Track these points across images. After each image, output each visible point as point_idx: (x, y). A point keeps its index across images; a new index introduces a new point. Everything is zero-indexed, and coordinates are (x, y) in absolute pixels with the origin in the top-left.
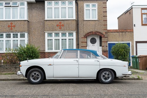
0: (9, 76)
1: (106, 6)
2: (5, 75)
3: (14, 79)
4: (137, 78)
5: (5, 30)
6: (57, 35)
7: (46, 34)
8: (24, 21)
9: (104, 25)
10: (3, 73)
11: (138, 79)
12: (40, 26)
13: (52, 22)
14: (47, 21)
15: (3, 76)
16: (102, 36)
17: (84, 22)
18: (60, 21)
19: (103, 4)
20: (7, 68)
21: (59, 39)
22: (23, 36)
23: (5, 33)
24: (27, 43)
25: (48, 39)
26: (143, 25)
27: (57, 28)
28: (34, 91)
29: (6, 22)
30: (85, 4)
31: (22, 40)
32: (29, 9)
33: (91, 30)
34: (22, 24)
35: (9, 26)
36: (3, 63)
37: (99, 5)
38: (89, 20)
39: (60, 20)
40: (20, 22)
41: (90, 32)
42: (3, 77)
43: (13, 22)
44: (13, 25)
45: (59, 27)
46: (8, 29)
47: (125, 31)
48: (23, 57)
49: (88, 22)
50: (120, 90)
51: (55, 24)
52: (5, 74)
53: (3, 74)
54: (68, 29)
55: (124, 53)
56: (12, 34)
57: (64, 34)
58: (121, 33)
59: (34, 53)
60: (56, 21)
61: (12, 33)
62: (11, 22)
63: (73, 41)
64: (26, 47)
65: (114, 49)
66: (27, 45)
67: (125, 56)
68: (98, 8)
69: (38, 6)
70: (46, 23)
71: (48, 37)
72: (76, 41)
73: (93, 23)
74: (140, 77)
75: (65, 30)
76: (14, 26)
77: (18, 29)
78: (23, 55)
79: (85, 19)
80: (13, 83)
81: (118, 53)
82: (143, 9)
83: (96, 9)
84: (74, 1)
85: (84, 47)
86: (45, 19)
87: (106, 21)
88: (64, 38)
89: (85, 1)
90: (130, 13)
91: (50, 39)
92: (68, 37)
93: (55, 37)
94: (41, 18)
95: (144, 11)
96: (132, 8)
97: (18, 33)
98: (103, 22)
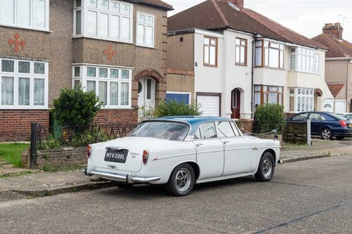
5: (1, 50)
6: (103, 72)
9: (163, 59)
12: (62, 49)
13: (96, 43)
16: (160, 80)
17: (136, 49)
18: (109, 44)
19: (162, 19)
22: (39, 69)
23: (1, 59)
25: (88, 81)
26: (205, 65)
27: (104, 58)
29: (4, 30)
30: (138, 13)
33: (145, 67)
34: (39, 39)
35: (10, 42)
37: (157, 20)
38: (144, 47)
39: (110, 41)
40: (35, 33)
43: (21, 32)
44: (19, 40)
45: (107, 56)
46: (8, 49)
47: (185, 72)
49: (142, 50)
51: (101, 49)
54: (122, 61)
56: (16, 62)
57: (115, 73)
60: (104, 43)
62: (17, 31)
68: (156, 25)
70: (86, 44)
71: (88, 76)
73: (148, 52)
75: (117, 64)
76: (22, 44)
77: (32, 53)
79: (138, 44)
82: (205, 36)
83: (153, 25)
84: (132, 5)
85: (135, 99)
86: (85, 36)
87: (166, 51)
88: (114, 80)
89: (138, 7)
90: (181, 39)
91: (90, 81)
92: (120, 79)
93: (100, 76)
94: (65, 30)
95: (207, 41)
96: (194, 32)
97: (31, 62)
98: (162, 54)
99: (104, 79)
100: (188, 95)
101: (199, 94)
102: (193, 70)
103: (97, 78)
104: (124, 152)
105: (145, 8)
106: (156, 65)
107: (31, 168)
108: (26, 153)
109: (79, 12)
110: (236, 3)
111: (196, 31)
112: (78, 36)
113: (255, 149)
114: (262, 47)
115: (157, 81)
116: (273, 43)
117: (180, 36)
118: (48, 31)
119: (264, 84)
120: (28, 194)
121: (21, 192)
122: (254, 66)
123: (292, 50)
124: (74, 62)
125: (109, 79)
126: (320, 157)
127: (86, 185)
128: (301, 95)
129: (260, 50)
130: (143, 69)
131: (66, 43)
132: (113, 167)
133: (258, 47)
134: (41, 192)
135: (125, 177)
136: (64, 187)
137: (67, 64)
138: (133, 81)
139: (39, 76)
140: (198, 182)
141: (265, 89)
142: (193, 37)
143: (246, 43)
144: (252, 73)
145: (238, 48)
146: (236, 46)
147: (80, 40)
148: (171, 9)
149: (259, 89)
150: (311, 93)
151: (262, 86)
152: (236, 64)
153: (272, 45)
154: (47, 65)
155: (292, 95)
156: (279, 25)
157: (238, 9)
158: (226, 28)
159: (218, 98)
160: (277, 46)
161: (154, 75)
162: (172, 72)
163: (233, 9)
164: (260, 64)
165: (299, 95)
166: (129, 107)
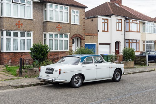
8: (31, 21)
9: (83, 29)
12: (39, 26)
13: (53, 24)
14: (50, 23)
17: (71, 26)
19: (83, 12)
22: (29, 35)
23: (13, 31)
26: (103, 31)
27: (57, 30)
29: (14, 19)
30: (72, 10)
33: (75, 33)
34: (29, 23)
35: (16, 24)
38: (74, 24)
39: (59, 23)
40: (27, 20)
43: (21, 20)
44: (20, 23)
45: (58, 29)
46: (15, 27)
47: (94, 35)
51: (55, 26)
54: (64, 31)
56: (19, 33)
60: (56, 23)
62: (19, 20)
70: (48, 24)
71: (50, 37)
73: (76, 27)
75: (62, 32)
76: (22, 25)
77: (25, 28)
79: (72, 23)
82: (103, 19)
83: (78, 15)
84: (68, 7)
85: (71, 47)
86: (48, 21)
87: (84, 26)
88: (61, 39)
89: (72, 8)
90: (92, 20)
91: (51, 40)
92: (64, 39)
93: (55, 37)
94: (40, 18)
95: (103, 21)
96: (97, 17)
97: (25, 32)
98: (83, 27)
99: (56, 39)
100: (95, 45)
101: (100, 44)
102: (97, 34)
103: (54, 38)
104: (52, 69)
105: (75, 8)
106: (80, 32)
107: (20, 76)
108: (18, 70)
109: (46, 11)
110: (118, 4)
111: (98, 16)
112: (46, 21)
113: (111, 68)
114: (129, 23)
115: (81, 39)
116: (134, 20)
117: (92, 19)
118: (32, 19)
119: (130, 39)
120: (15, 87)
121: (12, 86)
122: (126, 31)
123: (144, 23)
124: (44, 32)
125: (59, 39)
126: (149, 71)
127: (39, 83)
128: (148, 44)
129: (128, 24)
130: (74, 34)
131: (40, 24)
132: (48, 76)
133: (127, 23)
134: (20, 86)
135: (52, 80)
136: (30, 84)
137: (41, 33)
138: (69, 39)
139: (29, 38)
140: (84, 82)
141: (131, 41)
142: (97, 19)
143: (122, 21)
144: (125, 34)
145: (118, 24)
146: (117, 22)
147: (46, 23)
148: (86, 7)
149: (128, 41)
150: (153, 42)
151: (129, 40)
152: (117, 30)
153: (134, 22)
154: (32, 33)
155: (144, 44)
156: (138, 12)
157: (119, 6)
158: (112, 15)
159: (109, 45)
160: (136, 22)
161: (79, 36)
162: (88, 35)
163: (117, 6)
164: (128, 30)
165: (147, 44)
166: (68, 50)
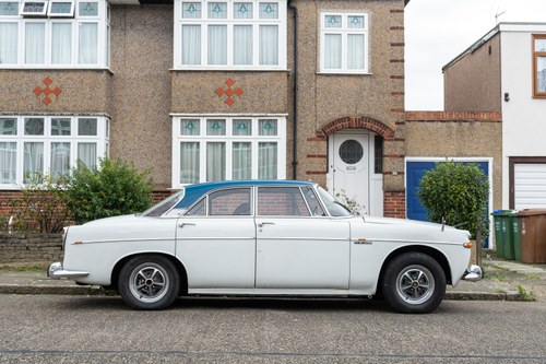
0: (36, 279)
1: (402, 21)
2: (21, 274)
3: (53, 289)
4: (516, 292)
5: (22, 103)
6: (216, 125)
7: (176, 124)
8: (96, 74)
9: (393, 94)
10: (14, 265)
11: (520, 297)
12: (154, 93)
13: (199, 78)
14: (182, 76)
15: (12, 274)
16: (386, 134)
17: (320, 81)
18: (228, 76)
19: (389, 16)
20: (27, 248)
21: (223, 144)
22: (88, 128)
23: (23, 117)
24: (103, 156)
25: (182, 143)
26: (537, 96)
27: (219, 101)
28: (133, 335)
29: (26, 74)
30: (323, 15)
31: (85, 144)
32: (112, 27)
33: (344, 112)
34: (86, 82)
35: (37, 91)
36: (14, 226)
37: (374, 20)
38: (338, 75)
39: (230, 72)
40: (78, 74)
41: (339, 120)
42: (13, 279)
43: (54, 75)
44: (52, 87)
45: (224, 97)
46: (33, 101)
47: (471, 117)
48: (88, 207)
49: (334, 80)
50: (455, 340)
51: (211, 87)
52: (22, 269)
53: (14, 268)
54: (257, 105)
55: (467, 200)
56: (48, 121)
57: (242, 126)
58: (453, 124)
59: (129, 194)
60: (216, 76)
61: (50, 118)
62: (48, 74)
63: (275, 150)
64: (99, 168)
65: (430, 182)
66: (106, 163)
67: (470, 210)
68: (372, 30)
69: (148, 16)
70: (177, 81)
71: (182, 134)
72: (288, 150)
73: (350, 83)
74: (527, 289)
76: (57, 92)
77: (72, 104)
78: (89, 200)
79: (323, 70)
80: (51, 305)
81: (446, 198)
82: (537, 36)
83: (364, 31)
85: (316, 173)
86: (175, 68)
87: (401, 78)
88: (243, 138)
90: (490, 50)
91: (187, 143)
92: (256, 137)
93: (209, 134)
94: (159, 63)
96: (499, 31)
97: (72, 118)
100: (486, 163)
102: (499, 114)
103: (203, 136)
106: (375, 107)
111: (504, 27)
117: (489, 43)
125: (229, 137)
130: (337, 116)
139: (87, 139)
142: (500, 42)
154: (102, 121)
161: (369, 125)
